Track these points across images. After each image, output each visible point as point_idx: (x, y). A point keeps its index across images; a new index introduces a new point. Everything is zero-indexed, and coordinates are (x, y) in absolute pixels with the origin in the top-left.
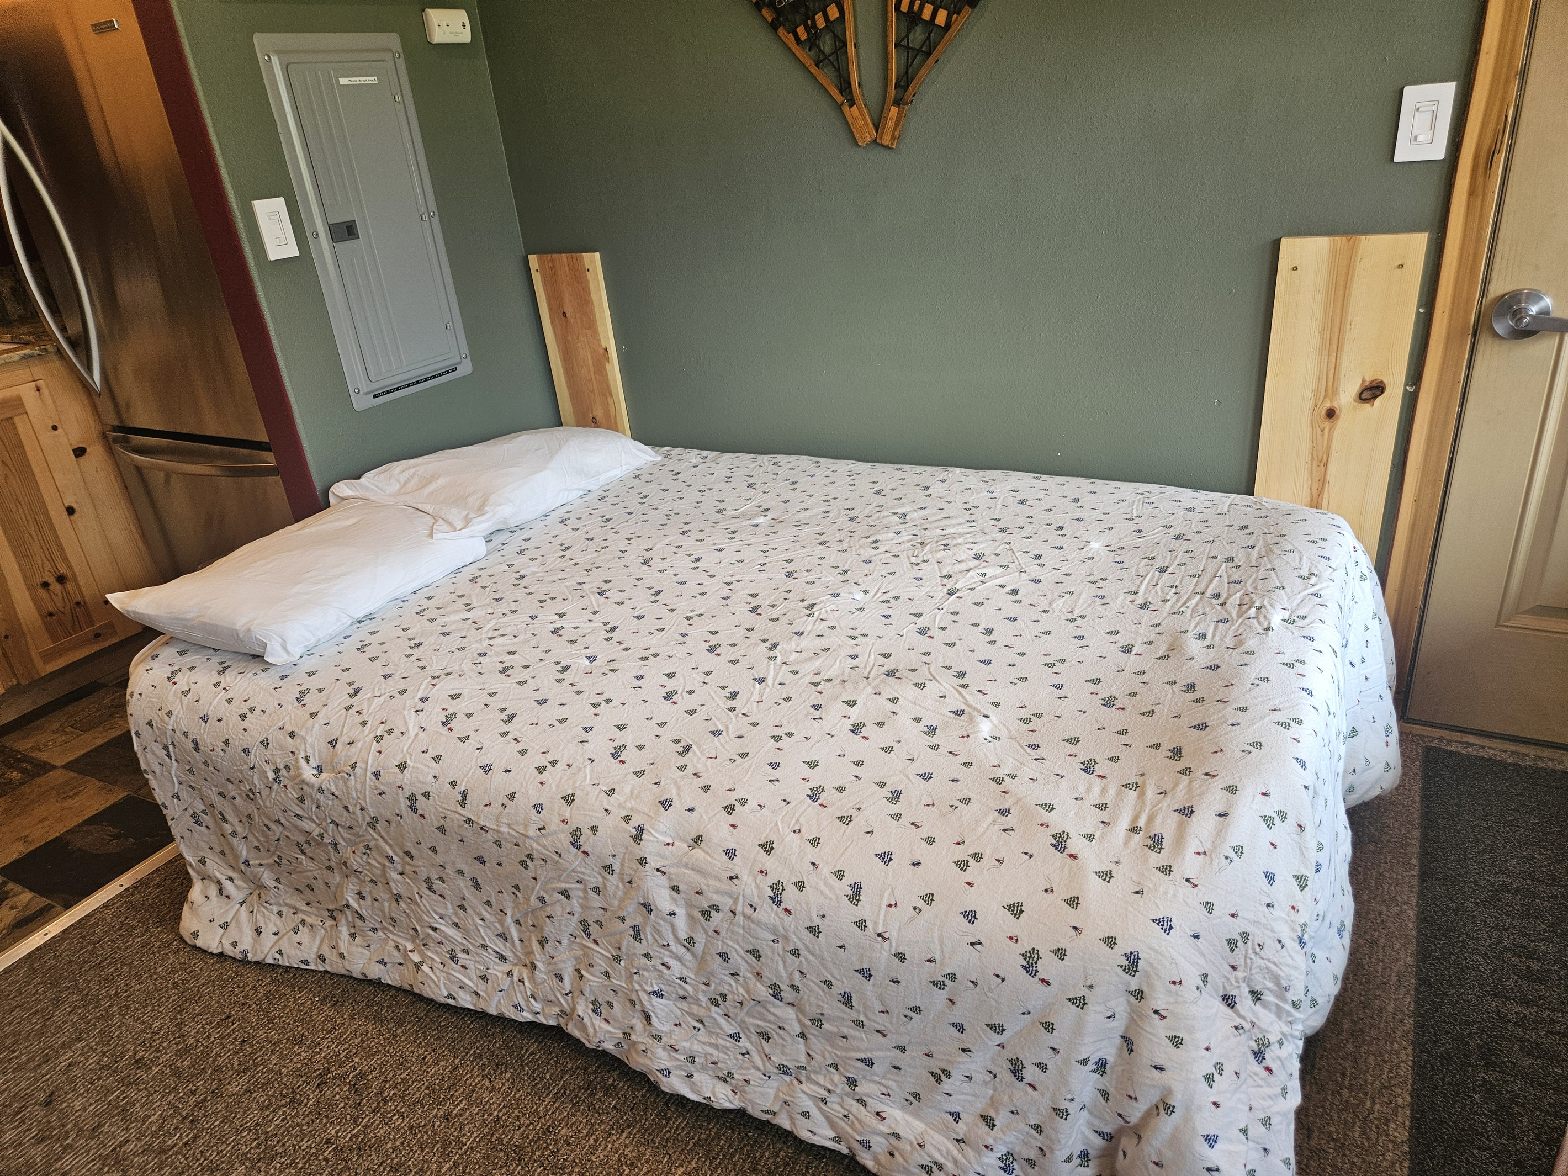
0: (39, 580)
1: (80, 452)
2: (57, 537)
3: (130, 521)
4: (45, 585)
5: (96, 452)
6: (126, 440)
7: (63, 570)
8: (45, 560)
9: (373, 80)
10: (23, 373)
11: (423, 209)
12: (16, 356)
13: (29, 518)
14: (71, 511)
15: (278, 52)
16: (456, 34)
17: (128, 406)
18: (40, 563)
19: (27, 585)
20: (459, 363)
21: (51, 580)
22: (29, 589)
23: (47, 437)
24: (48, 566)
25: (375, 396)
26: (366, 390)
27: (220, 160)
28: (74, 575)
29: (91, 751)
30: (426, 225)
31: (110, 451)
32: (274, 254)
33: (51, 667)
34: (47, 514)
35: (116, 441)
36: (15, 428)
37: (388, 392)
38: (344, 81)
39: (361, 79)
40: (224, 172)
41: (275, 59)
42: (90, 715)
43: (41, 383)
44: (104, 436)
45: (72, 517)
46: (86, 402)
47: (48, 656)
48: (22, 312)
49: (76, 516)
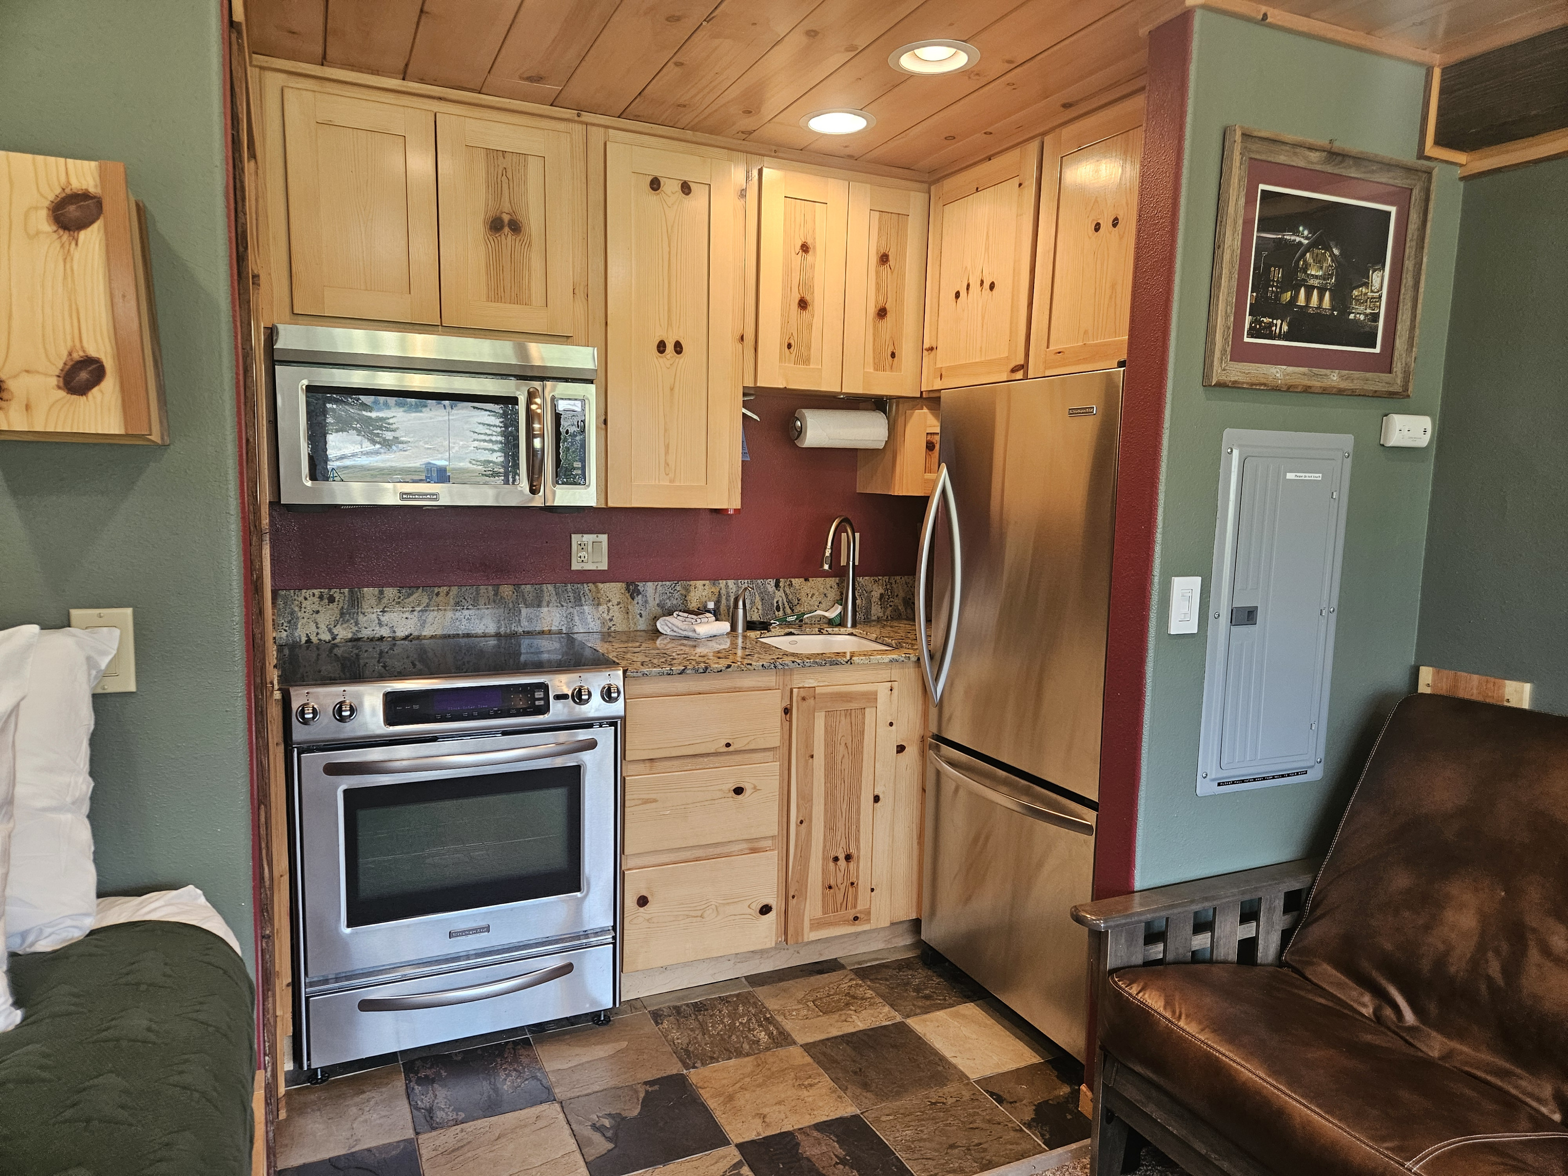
0: (833, 854)
1: (901, 749)
2: (858, 820)
3: (914, 819)
4: (836, 859)
5: (912, 751)
6: (937, 748)
7: (853, 851)
8: (843, 837)
9: (1318, 477)
10: (885, 674)
11: (1325, 605)
12: (887, 658)
13: (846, 797)
14: (877, 799)
15: (1240, 446)
16: (1415, 439)
17: (950, 719)
18: (839, 838)
19: (824, 855)
20: (1312, 767)
21: (842, 857)
22: (823, 859)
23: (883, 730)
24: (843, 843)
25: (1219, 784)
26: (1213, 777)
27: (1159, 537)
28: (858, 857)
29: (828, 1039)
30: (1324, 621)
31: (923, 754)
32: (1176, 628)
33: (814, 936)
34: (859, 797)
35: (931, 747)
36: (864, 718)
37: (1233, 783)
38: (1290, 476)
39: (1307, 475)
40: (1158, 549)
41: (1236, 453)
42: (829, 996)
43: (895, 684)
44: (923, 739)
45: (876, 805)
46: (920, 708)
47: (817, 924)
48: (881, 615)
49: (879, 804)
